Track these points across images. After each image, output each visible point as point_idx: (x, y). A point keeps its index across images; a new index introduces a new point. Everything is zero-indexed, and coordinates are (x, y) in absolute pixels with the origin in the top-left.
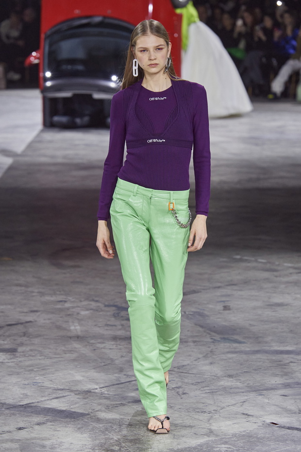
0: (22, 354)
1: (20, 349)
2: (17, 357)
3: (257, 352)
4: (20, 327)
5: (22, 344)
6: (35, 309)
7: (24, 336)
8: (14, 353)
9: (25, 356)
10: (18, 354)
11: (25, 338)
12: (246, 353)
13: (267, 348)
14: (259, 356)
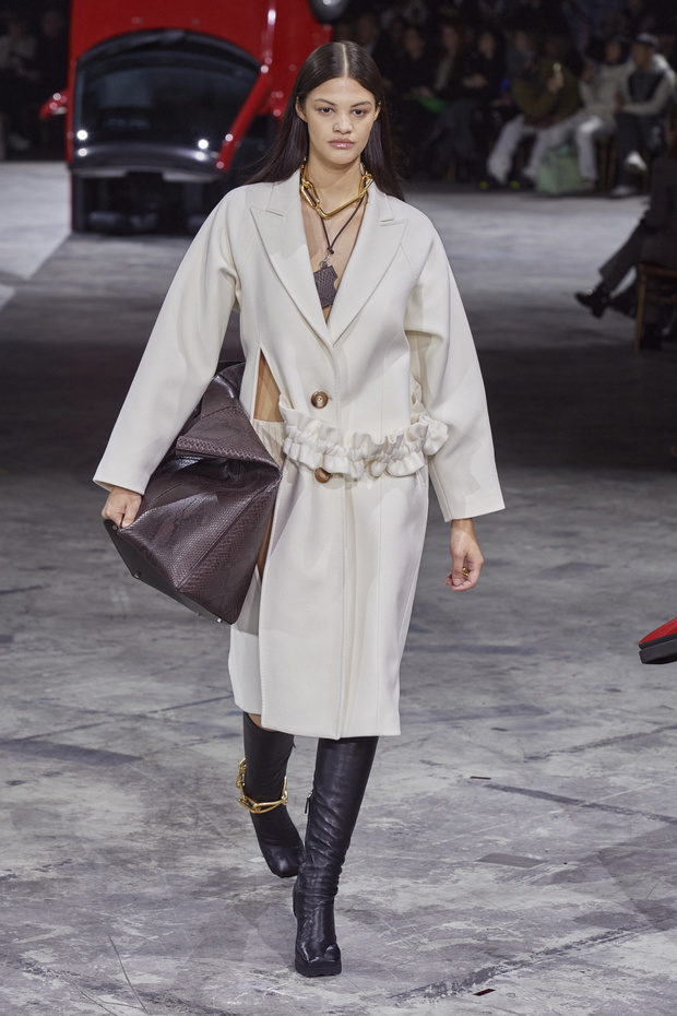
0: (21, 645)
1: (19, 637)
2: (12, 651)
3: (453, 648)
4: (19, 596)
5: (22, 628)
6: (48, 564)
7: (27, 612)
8: (8, 645)
9: (26, 650)
10: (13, 647)
11: (28, 618)
12: (431, 650)
13: (469, 642)
14: (454, 655)
